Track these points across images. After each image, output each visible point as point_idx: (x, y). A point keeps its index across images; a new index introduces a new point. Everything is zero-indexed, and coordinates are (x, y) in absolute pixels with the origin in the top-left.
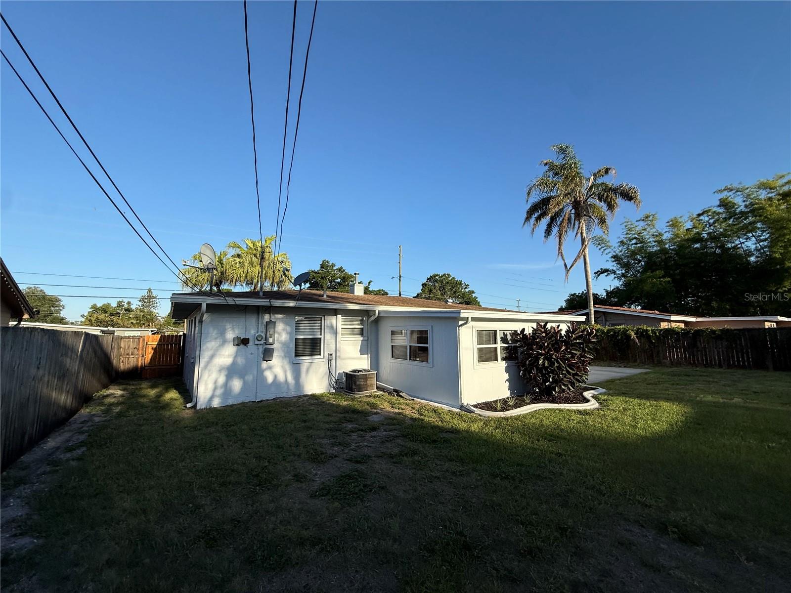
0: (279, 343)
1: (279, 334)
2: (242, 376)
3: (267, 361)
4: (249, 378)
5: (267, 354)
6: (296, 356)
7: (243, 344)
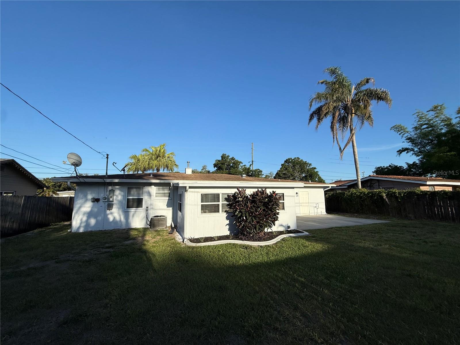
0: (117, 201)
1: (117, 196)
2: (95, 217)
3: (110, 210)
4: (100, 218)
5: (110, 206)
6: (127, 208)
7: (97, 201)
